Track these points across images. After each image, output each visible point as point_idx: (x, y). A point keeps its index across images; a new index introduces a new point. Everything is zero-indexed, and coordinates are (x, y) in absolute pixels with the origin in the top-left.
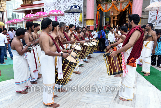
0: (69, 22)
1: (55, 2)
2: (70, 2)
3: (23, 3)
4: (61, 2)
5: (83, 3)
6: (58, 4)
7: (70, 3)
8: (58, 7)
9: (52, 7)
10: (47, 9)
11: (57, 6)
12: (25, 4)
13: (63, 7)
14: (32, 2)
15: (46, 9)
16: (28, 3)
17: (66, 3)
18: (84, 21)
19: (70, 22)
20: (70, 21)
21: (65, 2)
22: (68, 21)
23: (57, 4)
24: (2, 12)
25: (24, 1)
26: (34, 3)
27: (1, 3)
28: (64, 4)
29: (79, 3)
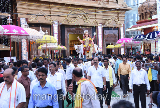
3: (140, 19)
14: (151, 17)
16: (146, 18)
24: (118, 29)
25: (142, 16)
26: (154, 17)
27: (118, 16)
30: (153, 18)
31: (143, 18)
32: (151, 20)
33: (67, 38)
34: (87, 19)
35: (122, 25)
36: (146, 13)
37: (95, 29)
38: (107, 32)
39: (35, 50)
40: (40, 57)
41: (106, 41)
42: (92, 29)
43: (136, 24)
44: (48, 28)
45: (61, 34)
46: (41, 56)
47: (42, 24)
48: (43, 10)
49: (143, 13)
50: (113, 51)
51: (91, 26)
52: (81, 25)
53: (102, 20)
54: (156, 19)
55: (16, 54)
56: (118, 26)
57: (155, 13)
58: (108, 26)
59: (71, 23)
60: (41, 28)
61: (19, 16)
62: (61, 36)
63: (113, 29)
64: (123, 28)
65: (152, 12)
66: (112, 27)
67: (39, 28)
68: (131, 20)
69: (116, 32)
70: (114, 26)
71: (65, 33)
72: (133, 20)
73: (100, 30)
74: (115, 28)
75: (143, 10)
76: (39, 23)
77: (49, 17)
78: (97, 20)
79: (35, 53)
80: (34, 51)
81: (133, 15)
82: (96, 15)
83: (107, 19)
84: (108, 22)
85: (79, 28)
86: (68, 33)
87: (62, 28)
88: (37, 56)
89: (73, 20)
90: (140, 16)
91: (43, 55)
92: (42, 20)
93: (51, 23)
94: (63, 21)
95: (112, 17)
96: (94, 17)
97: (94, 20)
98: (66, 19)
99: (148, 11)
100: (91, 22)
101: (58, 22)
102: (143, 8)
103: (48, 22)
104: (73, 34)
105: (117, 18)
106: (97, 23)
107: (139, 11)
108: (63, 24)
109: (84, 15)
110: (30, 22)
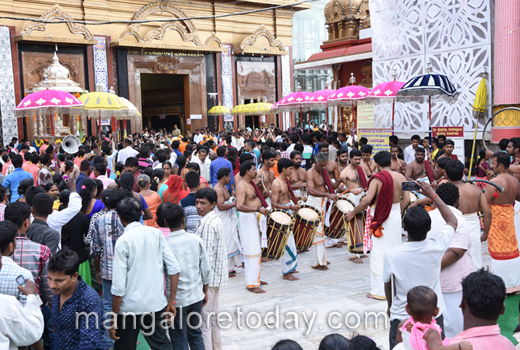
0: (445, 111)
1: (404, 47)
2: (449, 45)
3: (330, 37)
4: (421, 46)
5: (490, 47)
6: (411, 52)
7: (450, 48)
8: (413, 61)
9: (396, 61)
10: (381, 67)
11: (408, 60)
12: (334, 39)
14: (356, 32)
15: (378, 68)
16: (344, 35)
17: (438, 47)
18: (494, 108)
19: (450, 113)
20: (450, 109)
21: (435, 45)
22: (442, 108)
23: (408, 51)
24: (275, 58)
25: (333, 28)
26: (363, 34)
27: (275, 25)
28: (431, 53)
29: (477, 46)
30: (361, 38)
31: (337, 36)
32: (357, 42)
33: (135, 84)
34: (189, 31)
35: (287, 49)
36: (344, 21)
37: (213, 56)
38: (246, 68)
39: (41, 119)
40: (57, 138)
41: (243, 91)
42: (204, 61)
44: (77, 56)
45: (117, 73)
46: (58, 135)
47: (58, 44)
48: (61, 5)
49: (336, 20)
50: (263, 119)
51: (201, 52)
52: (175, 48)
53: (231, 35)
56: (275, 51)
57: (366, 23)
58: (249, 52)
59: (143, 44)
60: (56, 57)
62: (118, 78)
63: (263, 61)
64: (287, 57)
65: (359, 19)
66: (257, 55)
67: (51, 55)
68: (309, 36)
69: (269, 67)
70: (265, 52)
71: (127, 71)
72: (314, 34)
73: (227, 62)
74: (266, 56)
75: (336, 14)
76: (50, 40)
78: (218, 35)
79: (41, 128)
80: (38, 122)
81: (313, 21)
83: (244, 34)
84: (247, 40)
85: (167, 56)
86: (138, 70)
87: (118, 53)
88: (47, 135)
89: (152, 33)
90: (330, 30)
91: (64, 134)
92: (58, 33)
93: (86, 42)
94: (122, 36)
95: (258, 27)
96: (208, 25)
97: (210, 34)
98: (130, 30)
99: (349, 16)
100: (202, 40)
101: (108, 38)
102: (337, 10)
103: (77, 38)
104: (150, 72)
105: (271, 29)
106: (219, 43)
107: (327, 16)
108: (121, 44)
109: (182, 21)
110: (25, 38)
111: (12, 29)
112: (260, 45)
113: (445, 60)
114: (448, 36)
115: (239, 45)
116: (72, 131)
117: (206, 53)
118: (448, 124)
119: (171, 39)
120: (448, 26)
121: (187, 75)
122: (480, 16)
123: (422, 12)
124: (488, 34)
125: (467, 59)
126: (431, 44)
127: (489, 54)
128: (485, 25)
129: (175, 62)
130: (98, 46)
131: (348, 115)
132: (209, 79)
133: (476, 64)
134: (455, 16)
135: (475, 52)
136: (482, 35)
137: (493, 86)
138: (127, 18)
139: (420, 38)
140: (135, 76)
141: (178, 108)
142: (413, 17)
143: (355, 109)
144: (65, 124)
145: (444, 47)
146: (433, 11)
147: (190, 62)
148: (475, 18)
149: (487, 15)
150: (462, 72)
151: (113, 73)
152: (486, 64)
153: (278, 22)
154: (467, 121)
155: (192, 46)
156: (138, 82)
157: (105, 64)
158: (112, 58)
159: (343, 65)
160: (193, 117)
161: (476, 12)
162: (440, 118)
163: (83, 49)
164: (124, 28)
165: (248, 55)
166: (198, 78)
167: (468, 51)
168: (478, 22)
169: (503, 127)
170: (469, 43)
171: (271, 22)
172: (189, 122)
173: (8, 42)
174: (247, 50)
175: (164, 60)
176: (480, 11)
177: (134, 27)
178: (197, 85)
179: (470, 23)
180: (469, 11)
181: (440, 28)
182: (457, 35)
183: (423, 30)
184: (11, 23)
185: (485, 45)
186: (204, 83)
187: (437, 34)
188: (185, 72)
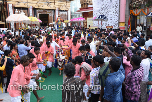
3: (81, 7)
4: (104, 9)
5: (118, 10)
6: (101, 10)
8: (102, 12)
9: (98, 12)
13: (105, 13)
14: (87, 6)
15: (94, 14)
17: (107, 9)
18: (119, 22)
20: (110, 22)
24: (67, 11)
25: (82, 5)
26: (89, 6)
27: (67, 4)
28: (106, 11)
29: (116, 9)
31: (83, 7)
32: (87, 8)
34: (49, 5)
35: (69, 9)
36: (84, 4)
37: (54, 10)
38: (61, 13)
43: (79, 10)
46: (23, 27)
47: (22, 8)
52: (46, 9)
53: (58, 6)
54: (92, 7)
55: (7, 26)
56: (67, 10)
58: (62, 9)
59: (40, 8)
60: (22, 10)
61: (7, 3)
64: (69, 11)
65: (88, 3)
66: (63, 10)
69: (66, 13)
73: (57, 12)
74: (65, 10)
76: (20, 7)
77: (26, 3)
78: (55, 6)
79: (19, 26)
82: (54, 3)
84: (61, 7)
86: (39, 13)
87: (34, 10)
89: (42, 5)
90: (81, 5)
92: (22, 5)
93: (28, 7)
94: (35, 6)
95: (63, 4)
96: (53, 4)
97: (53, 6)
98: (37, 5)
99: (86, 2)
100: (52, 7)
101: (32, 6)
102: (83, 1)
103: (26, 6)
104: (41, 14)
105: (66, 5)
106: (56, 8)
107: (81, 2)
108: (35, 8)
109: (48, 3)
110: (15, 6)
111: (13, 4)
112: (64, 8)
113: (109, 12)
114: (110, 7)
115: (60, 8)
116: (26, 26)
117: (53, 10)
118: (109, 26)
119: (46, 7)
120: (110, 5)
121: (49, 15)
122: (117, 3)
123: (104, 2)
124: (118, 7)
125: (113, 12)
126: (106, 9)
127: (118, 11)
128: (117, 5)
129: (46, 11)
130: (30, 8)
131: (85, 23)
132: (53, 15)
133: (115, 13)
134: (111, 3)
135: (115, 11)
136: (117, 7)
137: (119, 18)
138: (36, 2)
139: (103, 7)
140: (38, 15)
141: (47, 21)
142: (102, 3)
143: (87, 22)
144: (24, 25)
145: (109, 10)
146: (106, 2)
147: (49, 12)
148: (115, 4)
149: (118, 3)
150: (112, 15)
151: (34, 14)
152: (117, 13)
153: (68, 3)
154: (113, 25)
155: (50, 8)
156: (39, 16)
157: (32, 12)
158: (33, 11)
159: (85, 13)
160: (50, 23)
161: (116, 2)
162: (107, 24)
163: (27, 9)
164: (36, 4)
165: (62, 10)
166: (51, 15)
167: (114, 10)
168: (116, 5)
169: (121, 26)
170: (114, 9)
171: (66, 3)
172: (49, 24)
173: (12, 7)
174: (61, 9)
175: (44, 11)
176: (117, 2)
177: (38, 4)
178: (51, 17)
179: (114, 5)
180: (114, 2)
181: (108, 6)
182: (111, 7)
183: (104, 6)
184: (12, 3)
185: (117, 9)
186: (52, 16)
187: (107, 7)
188: (48, 14)
